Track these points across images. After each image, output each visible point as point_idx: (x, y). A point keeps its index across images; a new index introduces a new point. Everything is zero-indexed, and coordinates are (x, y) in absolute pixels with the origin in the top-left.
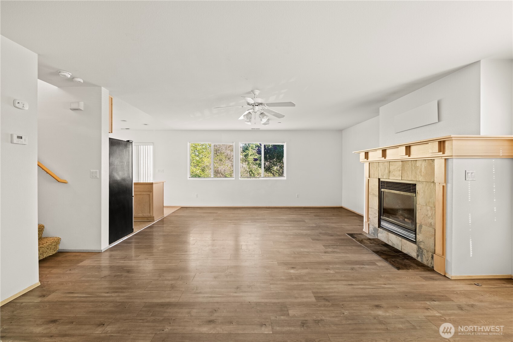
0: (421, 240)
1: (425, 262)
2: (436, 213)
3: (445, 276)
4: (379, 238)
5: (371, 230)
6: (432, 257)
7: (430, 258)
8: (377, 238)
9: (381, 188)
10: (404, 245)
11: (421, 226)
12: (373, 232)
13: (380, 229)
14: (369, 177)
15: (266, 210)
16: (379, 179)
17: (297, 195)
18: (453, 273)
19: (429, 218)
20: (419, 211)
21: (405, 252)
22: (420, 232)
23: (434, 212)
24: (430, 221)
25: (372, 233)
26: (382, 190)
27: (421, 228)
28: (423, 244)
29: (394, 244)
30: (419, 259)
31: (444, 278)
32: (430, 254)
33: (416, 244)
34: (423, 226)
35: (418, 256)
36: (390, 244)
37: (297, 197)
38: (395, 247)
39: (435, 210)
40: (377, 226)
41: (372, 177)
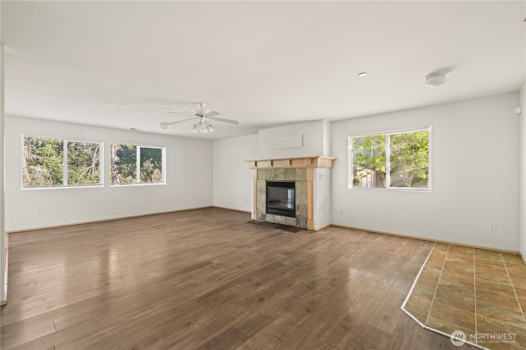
0: (299, 215)
1: (301, 227)
2: (308, 197)
3: (313, 230)
4: (267, 221)
5: (259, 217)
6: (306, 222)
7: (304, 224)
8: (265, 221)
9: (268, 187)
10: (287, 221)
11: (299, 206)
12: (262, 217)
13: (267, 214)
14: (257, 179)
15: (154, 218)
16: (266, 180)
17: (177, 199)
18: (317, 227)
19: (304, 201)
20: (297, 198)
21: (287, 224)
22: (298, 210)
23: (306, 197)
24: (304, 202)
25: (260, 218)
26: (268, 188)
27: (299, 208)
28: (300, 216)
29: (280, 222)
30: (298, 226)
31: (313, 231)
32: (305, 221)
33: (295, 218)
34: (300, 206)
35: (297, 224)
36: (276, 222)
37: (176, 201)
38: (280, 223)
39: (307, 196)
40: (265, 213)
41: (260, 179)
